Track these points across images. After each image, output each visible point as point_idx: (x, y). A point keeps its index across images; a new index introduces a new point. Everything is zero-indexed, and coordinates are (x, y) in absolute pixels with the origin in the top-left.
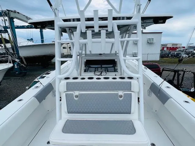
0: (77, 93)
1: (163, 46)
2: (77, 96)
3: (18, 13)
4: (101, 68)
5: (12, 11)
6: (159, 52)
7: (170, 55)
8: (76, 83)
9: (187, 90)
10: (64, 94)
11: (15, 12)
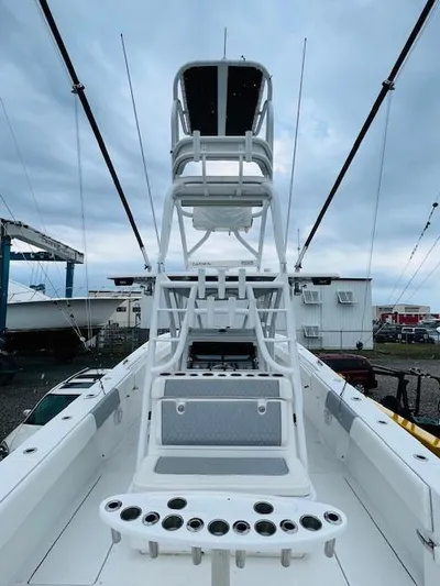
0: (181, 402)
1: (385, 312)
2: (181, 409)
3: (26, 227)
4: (223, 360)
5: (12, 223)
6: (370, 327)
7: (399, 336)
8: (183, 381)
9: (429, 421)
10: (160, 402)
11: (19, 225)
